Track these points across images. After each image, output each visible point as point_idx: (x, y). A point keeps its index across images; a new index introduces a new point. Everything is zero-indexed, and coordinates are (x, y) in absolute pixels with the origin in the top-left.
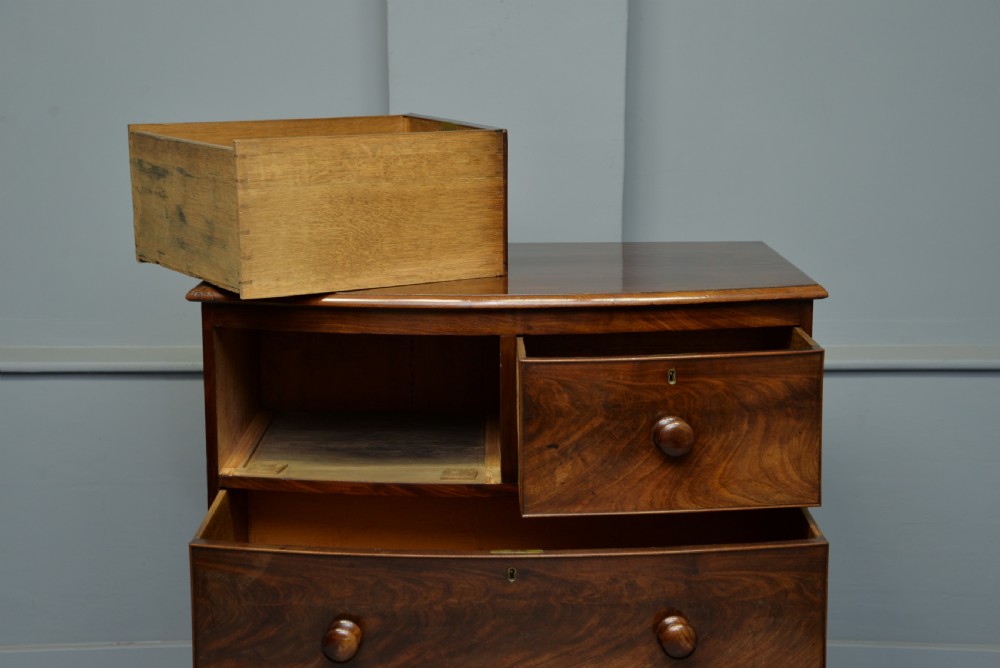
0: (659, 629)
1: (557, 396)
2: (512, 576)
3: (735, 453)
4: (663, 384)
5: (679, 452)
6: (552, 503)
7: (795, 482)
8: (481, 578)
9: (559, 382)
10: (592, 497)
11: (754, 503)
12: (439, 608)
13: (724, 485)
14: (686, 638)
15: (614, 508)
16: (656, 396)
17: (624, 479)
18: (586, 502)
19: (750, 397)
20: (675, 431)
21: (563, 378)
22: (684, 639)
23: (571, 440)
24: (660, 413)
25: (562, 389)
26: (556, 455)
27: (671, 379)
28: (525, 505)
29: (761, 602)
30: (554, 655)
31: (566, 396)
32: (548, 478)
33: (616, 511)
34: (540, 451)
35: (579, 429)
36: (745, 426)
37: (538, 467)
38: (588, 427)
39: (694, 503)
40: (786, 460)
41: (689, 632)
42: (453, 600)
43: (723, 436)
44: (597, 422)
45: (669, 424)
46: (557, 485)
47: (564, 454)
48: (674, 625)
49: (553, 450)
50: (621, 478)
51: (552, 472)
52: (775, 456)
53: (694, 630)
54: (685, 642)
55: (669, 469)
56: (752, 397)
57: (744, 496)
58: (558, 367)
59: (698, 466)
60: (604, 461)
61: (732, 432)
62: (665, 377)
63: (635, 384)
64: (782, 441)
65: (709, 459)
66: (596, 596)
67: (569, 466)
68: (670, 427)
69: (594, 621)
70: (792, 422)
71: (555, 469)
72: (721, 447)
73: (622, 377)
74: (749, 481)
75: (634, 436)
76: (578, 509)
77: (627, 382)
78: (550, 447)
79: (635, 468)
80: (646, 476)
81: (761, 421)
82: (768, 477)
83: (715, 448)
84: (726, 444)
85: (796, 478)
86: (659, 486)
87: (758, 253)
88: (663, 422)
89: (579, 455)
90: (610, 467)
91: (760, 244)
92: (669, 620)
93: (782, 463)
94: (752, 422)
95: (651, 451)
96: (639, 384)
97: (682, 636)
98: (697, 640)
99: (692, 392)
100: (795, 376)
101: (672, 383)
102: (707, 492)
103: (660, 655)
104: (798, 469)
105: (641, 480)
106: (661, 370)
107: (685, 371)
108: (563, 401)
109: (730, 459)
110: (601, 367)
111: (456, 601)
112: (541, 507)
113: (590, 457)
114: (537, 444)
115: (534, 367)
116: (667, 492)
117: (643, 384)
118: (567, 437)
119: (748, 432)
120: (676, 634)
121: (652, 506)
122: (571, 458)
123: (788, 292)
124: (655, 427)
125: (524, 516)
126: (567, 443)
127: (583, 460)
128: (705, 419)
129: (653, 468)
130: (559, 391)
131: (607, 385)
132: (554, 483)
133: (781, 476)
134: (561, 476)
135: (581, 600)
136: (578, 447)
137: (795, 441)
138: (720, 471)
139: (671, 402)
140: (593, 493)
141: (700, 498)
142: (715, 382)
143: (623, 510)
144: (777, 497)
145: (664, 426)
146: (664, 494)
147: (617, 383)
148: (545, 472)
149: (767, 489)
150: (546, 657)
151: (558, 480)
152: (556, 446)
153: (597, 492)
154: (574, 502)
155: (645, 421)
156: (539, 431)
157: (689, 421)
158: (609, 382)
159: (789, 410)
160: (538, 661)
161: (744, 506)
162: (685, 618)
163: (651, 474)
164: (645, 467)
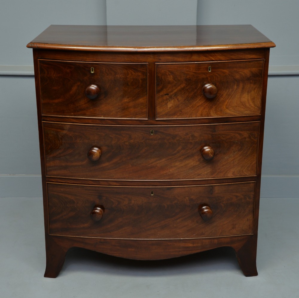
0: (202, 151)
1: (168, 76)
2: (152, 133)
3: (231, 97)
4: (206, 72)
5: (212, 96)
6: (166, 115)
7: (252, 107)
8: (141, 133)
9: (169, 71)
10: (181, 112)
11: (238, 114)
12: (127, 143)
13: (227, 108)
14: (211, 153)
15: (188, 116)
16: (204, 76)
17: (192, 106)
18: (178, 114)
19: (237, 76)
20: (210, 89)
21: (171, 70)
22: (210, 153)
23: (173, 92)
24: (205, 83)
25: (170, 74)
26: (168, 98)
27: (209, 70)
28: (157, 116)
29: (236, 141)
30: (166, 159)
31: (172, 76)
32: (165, 106)
33: (189, 117)
34: (162, 96)
35: (176, 88)
36: (235, 87)
37: (162, 102)
38: (179, 88)
39: (217, 114)
40: (250, 99)
41: (212, 151)
42: (132, 141)
43: (227, 91)
44: (183, 86)
45: (208, 86)
46: (168, 108)
47: (171, 97)
48: (207, 149)
49: (167, 96)
50: (191, 106)
51: (166, 104)
52: (246, 98)
53: (214, 151)
54: (211, 154)
55: (208, 103)
56: (238, 76)
57: (234, 112)
58: (169, 65)
59: (218, 101)
60: (185, 100)
61: (231, 89)
62: (207, 69)
63: (196, 72)
64: (248, 92)
65: (222, 99)
66: (181, 140)
67: (172, 101)
68: (209, 87)
69: (180, 148)
70: (252, 85)
71: (167, 103)
72: (227, 94)
73: (192, 69)
74: (236, 106)
75: (196, 91)
76: (176, 117)
77: (193, 71)
78: (166, 95)
79: (196, 102)
80: (200, 105)
81: (241, 85)
82: (243, 105)
83: (224, 95)
84: (229, 93)
85: (253, 105)
86: (204, 109)
87: (249, 29)
88: (206, 85)
89: (176, 98)
90: (187, 102)
91: (250, 26)
92: (205, 148)
93: (248, 100)
94: (238, 85)
95: (202, 96)
96: (198, 72)
97: (209, 152)
98: (215, 154)
99: (217, 75)
100: (254, 69)
101: (210, 71)
102: (221, 110)
103: (202, 159)
104: (254, 102)
105: (198, 107)
106: (206, 67)
107: (214, 67)
108: (170, 78)
109: (230, 99)
110: (184, 65)
111: (133, 141)
112: (163, 116)
113: (180, 98)
114: (161, 94)
115: (160, 66)
116: (207, 111)
117: (199, 72)
118: (172, 91)
119: (236, 89)
120: (208, 152)
121: (202, 115)
122: (173, 99)
123: (260, 45)
124: (203, 87)
125: (156, 119)
126: (172, 93)
127: (178, 99)
128: (221, 85)
129: (202, 102)
130: (169, 75)
131: (186, 72)
132: (167, 108)
133: (248, 105)
134: (170, 105)
135: (175, 141)
136: (176, 95)
137: (253, 92)
138: (226, 103)
139: (209, 78)
140: (181, 111)
141: (219, 113)
142: (225, 71)
143: (191, 117)
144: (246, 112)
145: (206, 87)
146: (206, 112)
147: (190, 72)
148: (164, 104)
149: (242, 109)
150: (164, 160)
151: (168, 106)
152: (168, 94)
153: (182, 111)
154: (174, 114)
155: (200, 85)
156: (162, 89)
157: (215, 85)
158: (187, 71)
159: (251, 81)
160: (161, 161)
161: (234, 115)
162: (211, 147)
163: (202, 104)
164: (199, 102)
